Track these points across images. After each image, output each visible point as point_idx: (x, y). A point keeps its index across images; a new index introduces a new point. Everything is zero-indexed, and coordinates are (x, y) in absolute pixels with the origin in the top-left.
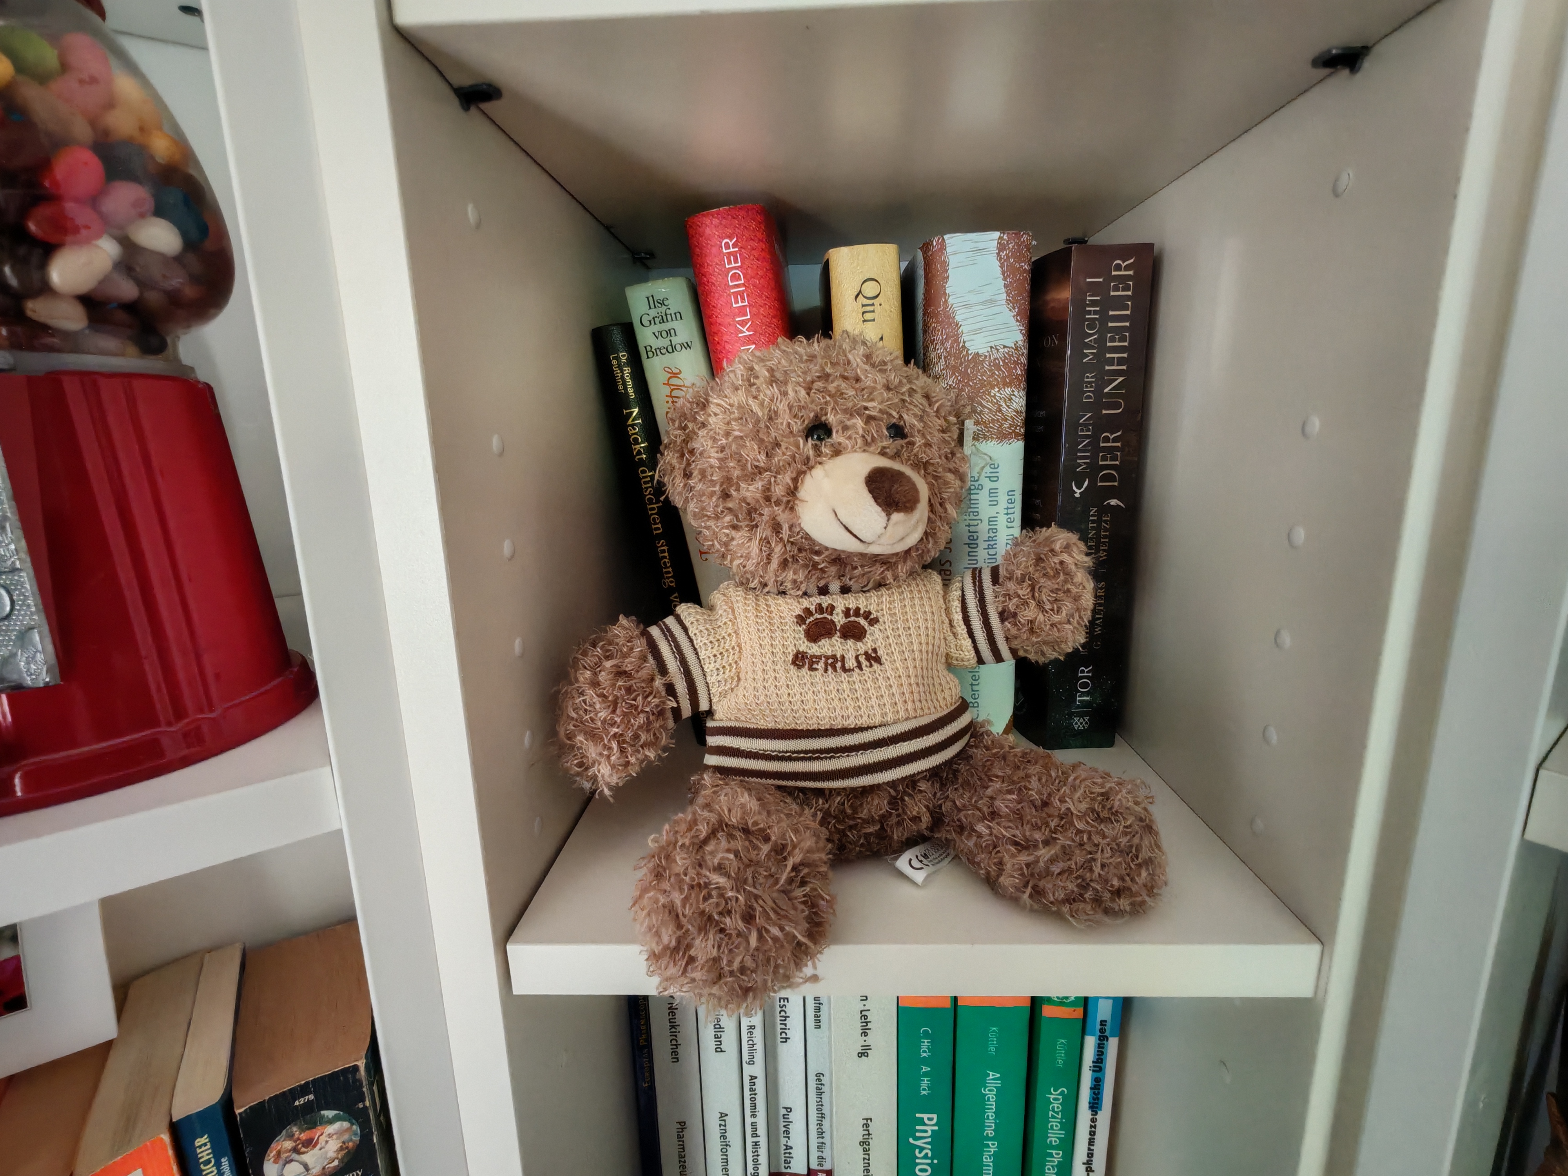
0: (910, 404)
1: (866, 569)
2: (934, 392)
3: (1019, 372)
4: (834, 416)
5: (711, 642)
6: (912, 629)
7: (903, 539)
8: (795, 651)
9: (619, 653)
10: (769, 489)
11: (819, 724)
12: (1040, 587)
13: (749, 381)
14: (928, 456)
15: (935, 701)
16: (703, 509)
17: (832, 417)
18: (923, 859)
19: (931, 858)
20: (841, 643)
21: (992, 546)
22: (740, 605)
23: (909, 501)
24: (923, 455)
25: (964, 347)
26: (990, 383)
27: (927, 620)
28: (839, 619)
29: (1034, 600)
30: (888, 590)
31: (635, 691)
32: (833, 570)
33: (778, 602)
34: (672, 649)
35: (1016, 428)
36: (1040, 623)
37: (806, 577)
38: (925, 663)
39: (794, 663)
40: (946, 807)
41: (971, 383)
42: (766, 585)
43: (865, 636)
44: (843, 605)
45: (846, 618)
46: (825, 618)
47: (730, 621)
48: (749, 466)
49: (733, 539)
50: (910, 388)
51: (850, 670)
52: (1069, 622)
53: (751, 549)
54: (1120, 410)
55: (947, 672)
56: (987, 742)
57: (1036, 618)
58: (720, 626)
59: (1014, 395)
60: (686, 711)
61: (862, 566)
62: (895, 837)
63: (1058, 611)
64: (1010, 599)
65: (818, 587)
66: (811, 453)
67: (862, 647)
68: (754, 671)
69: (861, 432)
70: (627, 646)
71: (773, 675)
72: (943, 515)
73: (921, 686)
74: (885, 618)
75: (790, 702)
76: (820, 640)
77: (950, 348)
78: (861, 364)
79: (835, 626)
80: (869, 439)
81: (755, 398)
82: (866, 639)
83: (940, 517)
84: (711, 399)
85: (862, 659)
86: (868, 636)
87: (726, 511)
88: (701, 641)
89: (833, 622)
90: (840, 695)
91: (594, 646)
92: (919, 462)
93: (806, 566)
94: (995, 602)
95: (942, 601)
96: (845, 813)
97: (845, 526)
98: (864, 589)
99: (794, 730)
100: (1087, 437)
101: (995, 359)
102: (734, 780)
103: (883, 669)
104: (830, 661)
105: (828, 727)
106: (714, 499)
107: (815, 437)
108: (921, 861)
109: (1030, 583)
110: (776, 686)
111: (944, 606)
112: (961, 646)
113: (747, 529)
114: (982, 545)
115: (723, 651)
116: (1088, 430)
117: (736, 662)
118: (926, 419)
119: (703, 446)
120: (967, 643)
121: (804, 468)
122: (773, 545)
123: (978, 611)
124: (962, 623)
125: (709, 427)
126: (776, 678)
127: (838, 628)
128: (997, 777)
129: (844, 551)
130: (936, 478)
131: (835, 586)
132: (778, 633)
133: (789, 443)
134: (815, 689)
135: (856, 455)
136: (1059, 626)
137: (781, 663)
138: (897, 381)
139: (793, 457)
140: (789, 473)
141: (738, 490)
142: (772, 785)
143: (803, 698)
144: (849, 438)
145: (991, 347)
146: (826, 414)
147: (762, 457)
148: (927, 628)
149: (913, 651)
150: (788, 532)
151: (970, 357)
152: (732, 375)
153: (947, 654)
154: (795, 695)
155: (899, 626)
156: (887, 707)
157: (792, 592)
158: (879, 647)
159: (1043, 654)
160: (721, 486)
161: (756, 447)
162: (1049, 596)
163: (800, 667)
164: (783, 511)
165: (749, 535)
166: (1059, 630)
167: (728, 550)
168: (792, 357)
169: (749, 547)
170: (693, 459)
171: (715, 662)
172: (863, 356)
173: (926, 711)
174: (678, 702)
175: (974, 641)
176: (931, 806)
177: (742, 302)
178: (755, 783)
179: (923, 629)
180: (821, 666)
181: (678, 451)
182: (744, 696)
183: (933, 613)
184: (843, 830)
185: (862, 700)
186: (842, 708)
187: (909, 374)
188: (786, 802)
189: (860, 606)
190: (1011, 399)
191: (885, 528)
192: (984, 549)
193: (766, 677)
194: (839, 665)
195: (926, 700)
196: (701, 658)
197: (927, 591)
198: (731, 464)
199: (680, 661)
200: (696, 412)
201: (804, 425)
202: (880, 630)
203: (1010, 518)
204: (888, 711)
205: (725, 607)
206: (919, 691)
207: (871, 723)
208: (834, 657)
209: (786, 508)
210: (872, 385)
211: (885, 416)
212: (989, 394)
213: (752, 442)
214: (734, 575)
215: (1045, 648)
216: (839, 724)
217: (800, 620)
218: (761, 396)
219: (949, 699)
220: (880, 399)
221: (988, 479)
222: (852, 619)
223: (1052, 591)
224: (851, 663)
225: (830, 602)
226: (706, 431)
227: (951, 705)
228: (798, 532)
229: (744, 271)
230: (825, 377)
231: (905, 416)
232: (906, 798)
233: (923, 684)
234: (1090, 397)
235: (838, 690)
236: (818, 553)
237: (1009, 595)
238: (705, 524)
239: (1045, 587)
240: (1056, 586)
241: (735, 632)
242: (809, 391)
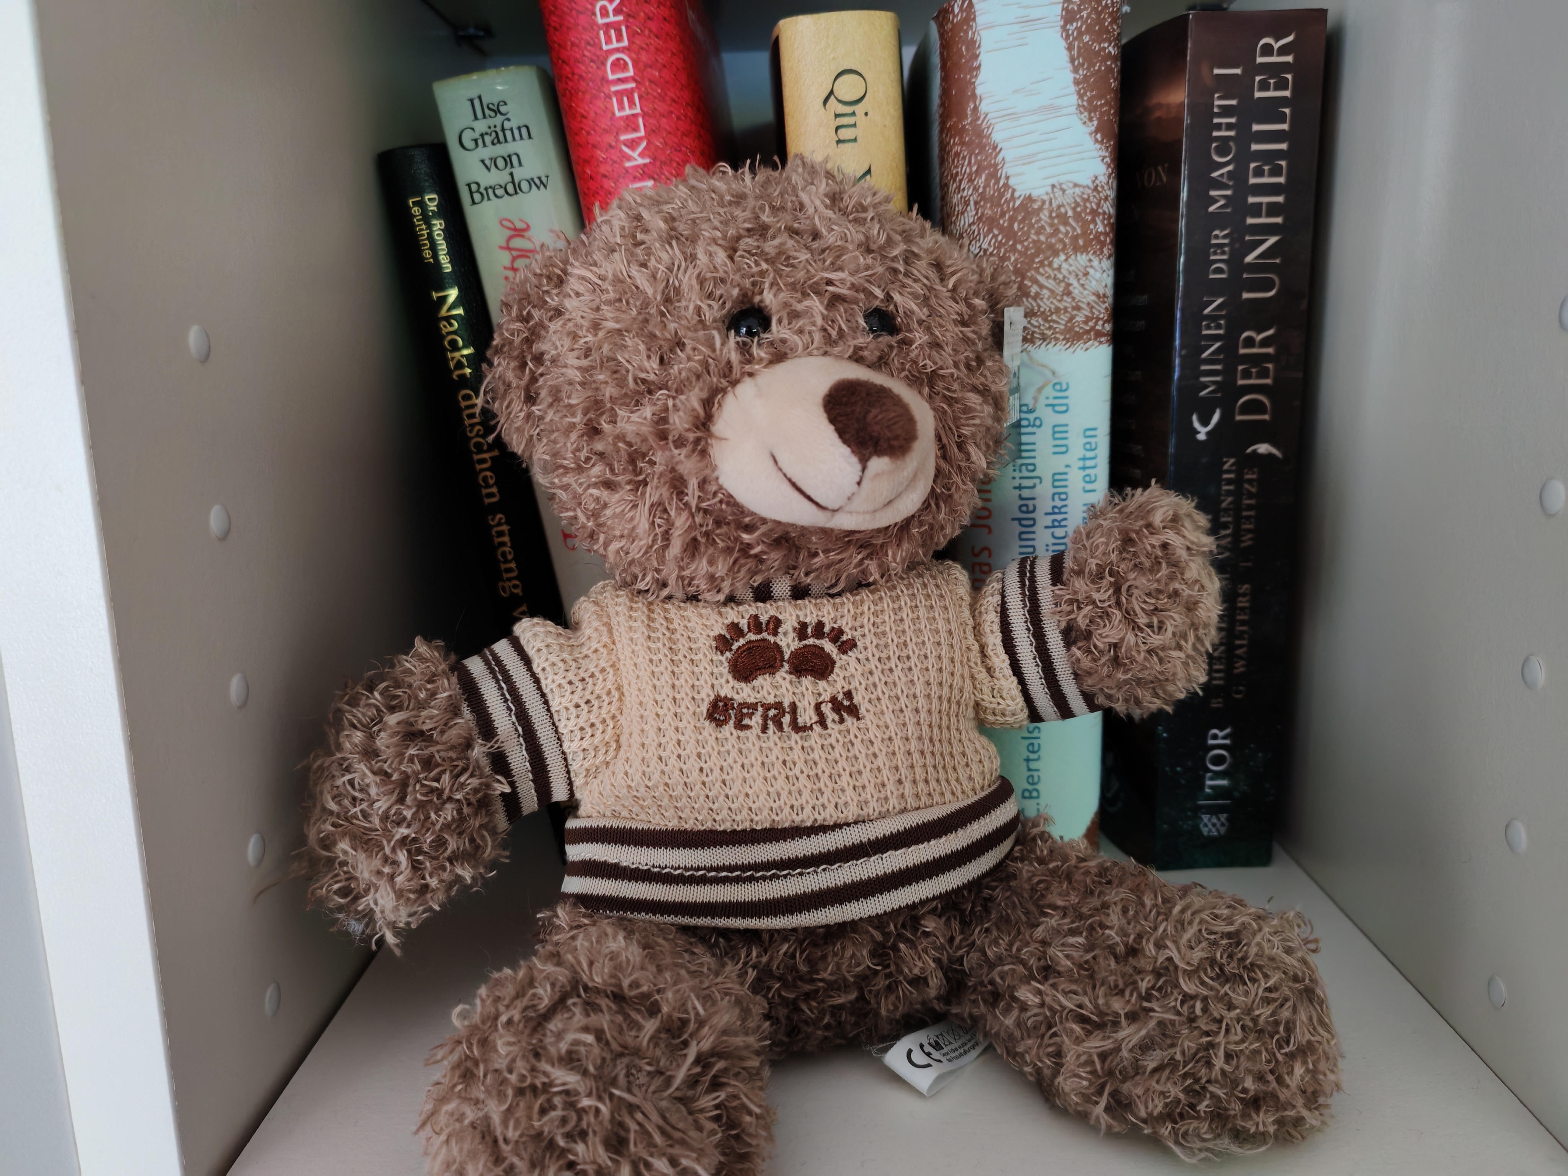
0: (907, 274)
1: (832, 556)
2: (950, 258)
3: (1101, 229)
4: (775, 295)
5: (570, 683)
6: (914, 659)
7: (890, 502)
8: (712, 697)
9: (413, 701)
10: (664, 420)
11: (752, 821)
12: (1130, 587)
13: (634, 237)
14: (935, 363)
15: (953, 783)
16: (555, 455)
17: (771, 296)
18: (931, 1050)
19: (945, 1050)
20: (791, 682)
21: (1059, 522)
22: (621, 619)
23: (897, 438)
24: (927, 361)
25: (1006, 185)
26: (1051, 247)
27: (939, 644)
28: (788, 642)
29: (1120, 609)
30: (872, 592)
31: (438, 765)
32: (775, 558)
33: (685, 614)
34: (503, 695)
35: (1096, 324)
36: (1129, 649)
37: (730, 569)
38: (935, 717)
39: (710, 716)
40: (971, 960)
41: (1019, 247)
42: (665, 585)
43: (832, 672)
44: (794, 617)
45: (800, 640)
46: (764, 640)
47: (605, 646)
48: (630, 379)
49: (605, 506)
50: (906, 251)
51: (805, 728)
52: (1179, 648)
53: (636, 522)
54: (1272, 293)
55: (977, 734)
56: (1042, 851)
57: (1122, 639)
58: (586, 656)
59: (1092, 267)
60: (529, 801)
61: (826, 551)
62: (883, 1012)
63: (1160, 628)
64: (1079, 608)
65: (752, 587)
66: (735, 357)
67: (826, 689)
68: (642, 731)
69: (819, 321)
70: (427, 690)
71: (675, 738)
72: (963, 464)
73: (928, 756)
74: (867, 642)
75: (704, 783)
76: (755, 678)
77: (985, 188)
78: (821, 208)
79: (782, 653)
80: (834, 334)
81: (644, 265)
82: (833, 677)
83: (959, 467)
84: (570, 269)
85: (826, 709)
86: (836, 670)
87: (594, 458)
88: (553, 681)
89: (777, 647)
90: (788, 770)
91: (371, 689)
92: (919, 372)
93: (729, 550)
94: (1054, 613)
95: (967, 613)
96: (797, 971)
97: (790, 480)
98: (831, 592)
99: (711, 831)
100: (1216, 338)
101: (1059, 207)
102: (609, 917)
103: (861, 726)
104: (772, 713)
105: (767, 825)
106: (574, 436)
107: (744, 330)
108: (928, 1054)
109: (1112, 580)
110: (679, 756)
111: (971, 622)
112: (1000, 690)
113: (628, 487)
114: (1044, 520)
115: (592, 698)
116: (1218, 327)
117: (613, 717)
118: (933, 301)
119: (556, 348)
120: (1011, 684)
121: (724, 383)
122: (673, 513)
123: (1028, 629)
124: (1001, 649)
125: (567, 316)
126: (679, 742)
127: (786, 657)
128: (1055, 907)
129: (793, 525)
130: (950, 401)
131: (782, 586)
132: (685, 665)
133: (698, 341)
134: (746, 761)
135: (811, 359)
136: (1161, 654)
137: (688, 716)
138: (883, 239)
139: (706, 365)
140: (697, 390)
141: (614, 422)
142: (672, 925)
143: (725, 776)
144: (801, 331)
145: (1053, 186)
146: (761, 293)
147: (654, 364)
148: (939, 657)
149: (915, 697)
150: (697, 493)
151: (1018, 203)
152: (605, 228)
153: (977, 705)
154: (712, 770)
155: (891, 653)
156: (868, 790)
157: (708, 596)
158: (856, 689)
159: (1138, 702)
160: (585, 415)
161: (642, 347)
162: (1145, 602)
163: (720, 724)
164: (688, 456)
165: (632, 498)
166: (1161, 661)
167: (599, 525)
168: (707, 197)
169: (632, 519)
170: (540, 371)
171: (578, 716)
172: (826, 195)
173: (937, 798)
174: (512, 784)
175: (1022, 681)
176: (945, 959)
177: (630, 107)
178: (644, 921)
179: (932, 660)
180: (756, 721)
181: (516, 358)
182: (626, 774)
183: (950, 632)
184: (795, 1002)
185: (825, 778)
186: (790, 793)
187: (907, 227)
188: (694, 953)
189: (824, 620)
190: (1086, 274)
191: (859, 483)
192: (1047, 527)
193: (663, 741)
194: (786, 719)
195: (938, 781)
196: (553, 710)
197: (942, 596)
198: (601, 377)
199: (516, 714)
200: (547, 292)
201: (724, 312)
202: (859, 660)
203: (1088, 475)
204: (869, 796)
205: (596, 624)
206: (925, 766)
207: (841, 818)
208: (778, 706)
209: (694, 451)
210: (839, 243)
211: (862, 296)
212: (1050, 265)
213: (636, 339)
214: (611, 568)
215: (1140, 692)
216: (785, 819)
217: (722, 644)
218: (652, 263)
219: (978, 778)
220: (852, 266)
221: (1050, 408)
222: (811, 641)
223: (1149, 595)
224: (807, 716)
225: (772, 612)
226: (560, 323)
227: (982, 788)
228: (715, 494)
229: (634, 56)
230: (761, 231)
231: (897, 297)
232: (902, 946)
233: (932, 753)
234: (1219, 271)
235: (784, 762)
236: (749, 528)
237: (1077, 601)
238: (560, 480)
239: (1137, 587)
240: (1155, 585)
241: (613, 666)
242: (731, 252)
